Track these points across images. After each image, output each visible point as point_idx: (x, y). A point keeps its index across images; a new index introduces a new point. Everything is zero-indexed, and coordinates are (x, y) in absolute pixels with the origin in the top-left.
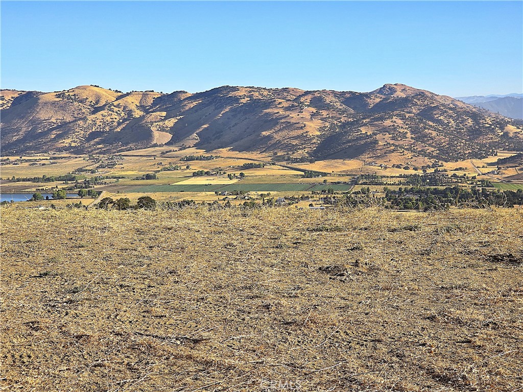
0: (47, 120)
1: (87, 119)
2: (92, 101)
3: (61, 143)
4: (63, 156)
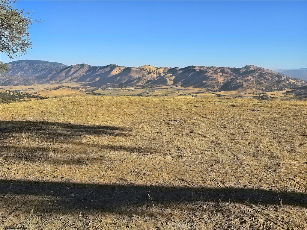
0: (134, 76)
1: (146, 76)
2: (148, 70)
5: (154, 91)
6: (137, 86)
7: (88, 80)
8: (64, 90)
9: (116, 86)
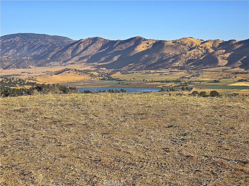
0: (168, 54)
1: (187, 53)
2: (189, 45)
3: (174, 64)
4: (175, 70)
5: (198, 76)
6: (174, 68)
7: (103, 59)
8: (69, 75)
9: (142, 67)
